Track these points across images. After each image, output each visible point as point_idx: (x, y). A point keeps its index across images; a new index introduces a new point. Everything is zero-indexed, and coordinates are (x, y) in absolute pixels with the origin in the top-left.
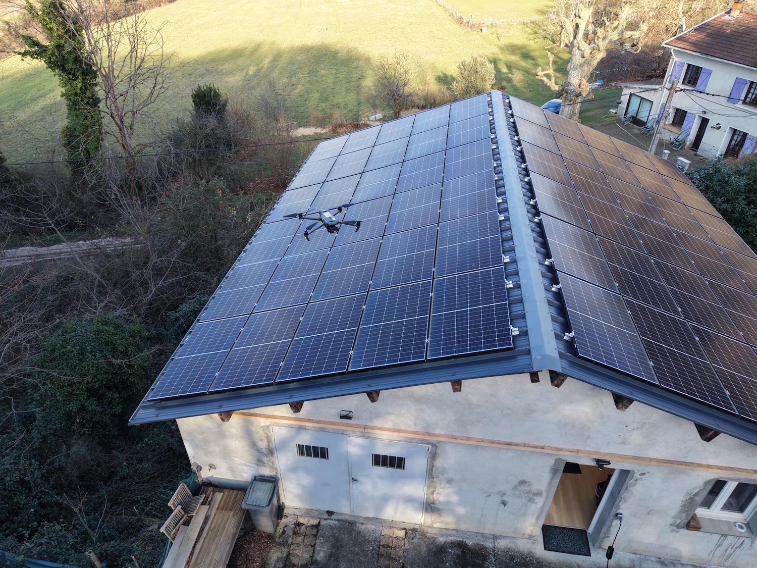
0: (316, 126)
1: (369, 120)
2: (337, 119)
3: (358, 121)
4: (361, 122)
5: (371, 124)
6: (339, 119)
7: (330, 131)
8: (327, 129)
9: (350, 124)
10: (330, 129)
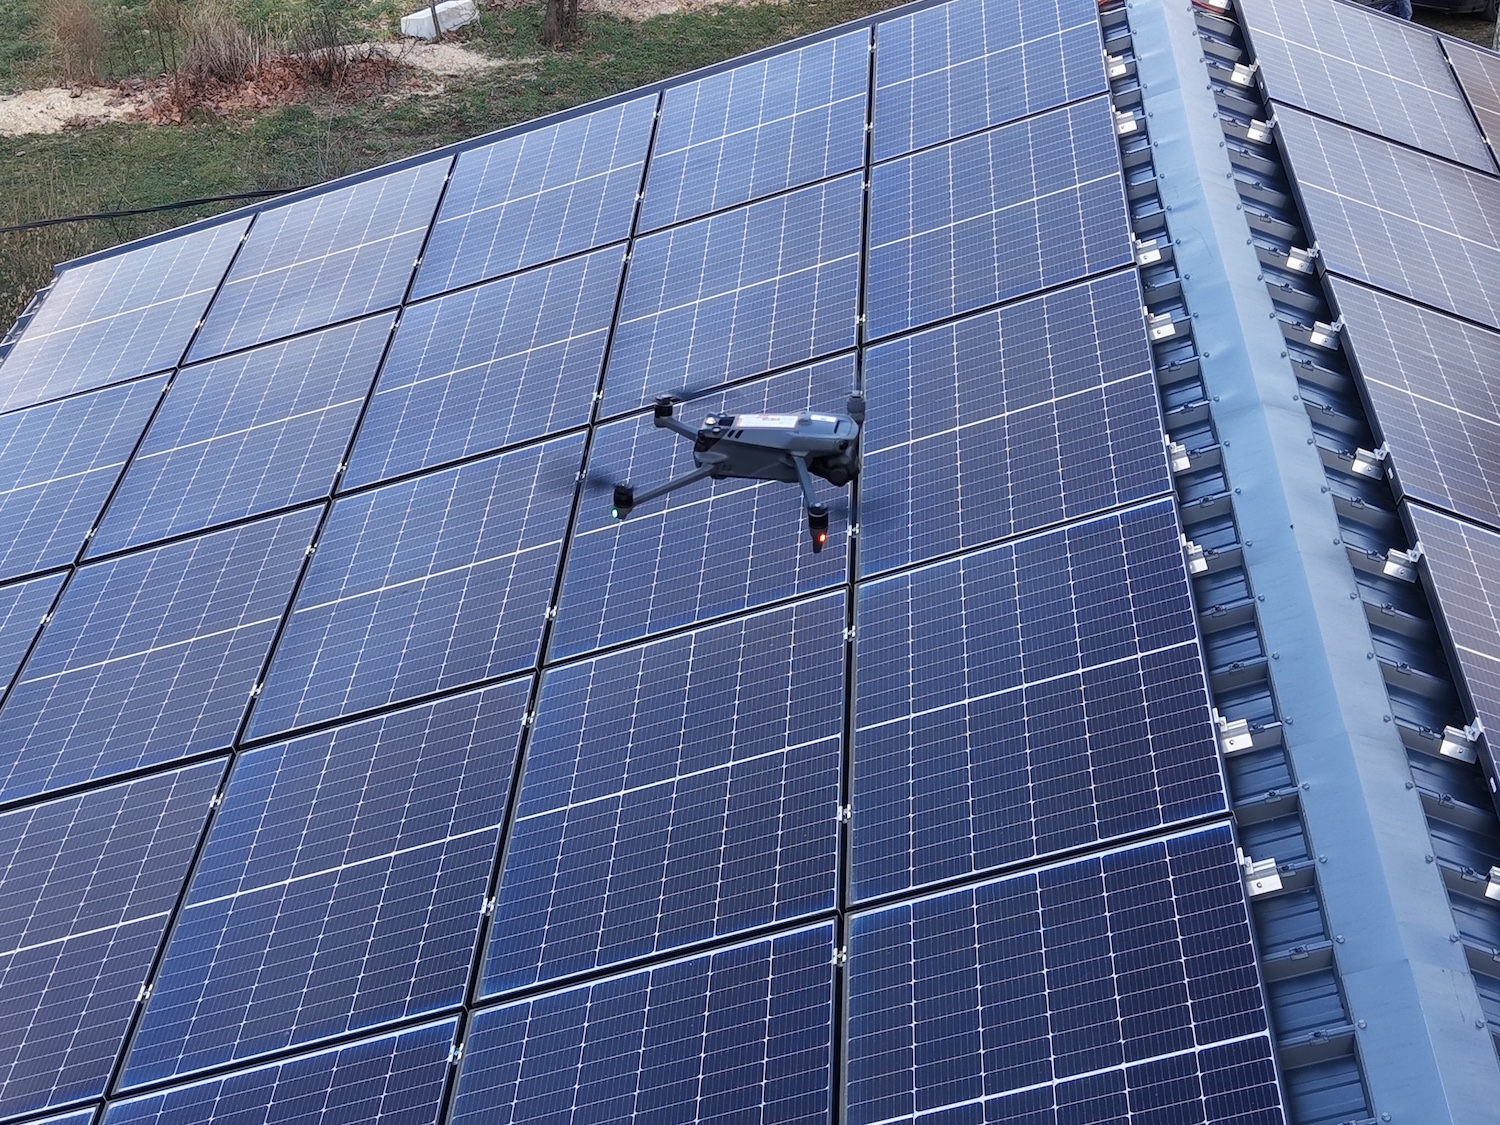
0: (82, 80)
1: (398, 37)
2: (205, 34)
3: (331, 42)
4: (351, 51)
5: (411, 59)
6: (217, 35)
7: (162, 110)
8: (144, 96)
9: (286, 63)
10: (163, 93)
